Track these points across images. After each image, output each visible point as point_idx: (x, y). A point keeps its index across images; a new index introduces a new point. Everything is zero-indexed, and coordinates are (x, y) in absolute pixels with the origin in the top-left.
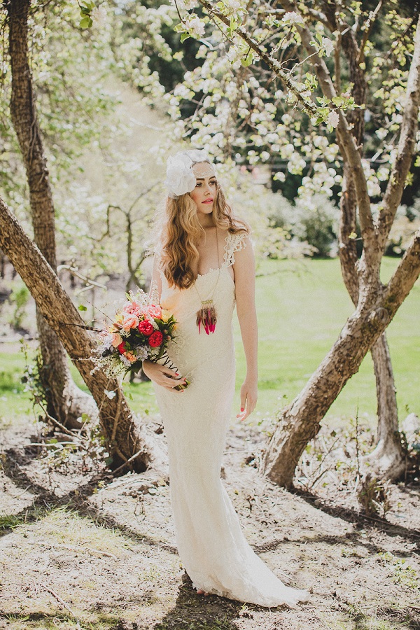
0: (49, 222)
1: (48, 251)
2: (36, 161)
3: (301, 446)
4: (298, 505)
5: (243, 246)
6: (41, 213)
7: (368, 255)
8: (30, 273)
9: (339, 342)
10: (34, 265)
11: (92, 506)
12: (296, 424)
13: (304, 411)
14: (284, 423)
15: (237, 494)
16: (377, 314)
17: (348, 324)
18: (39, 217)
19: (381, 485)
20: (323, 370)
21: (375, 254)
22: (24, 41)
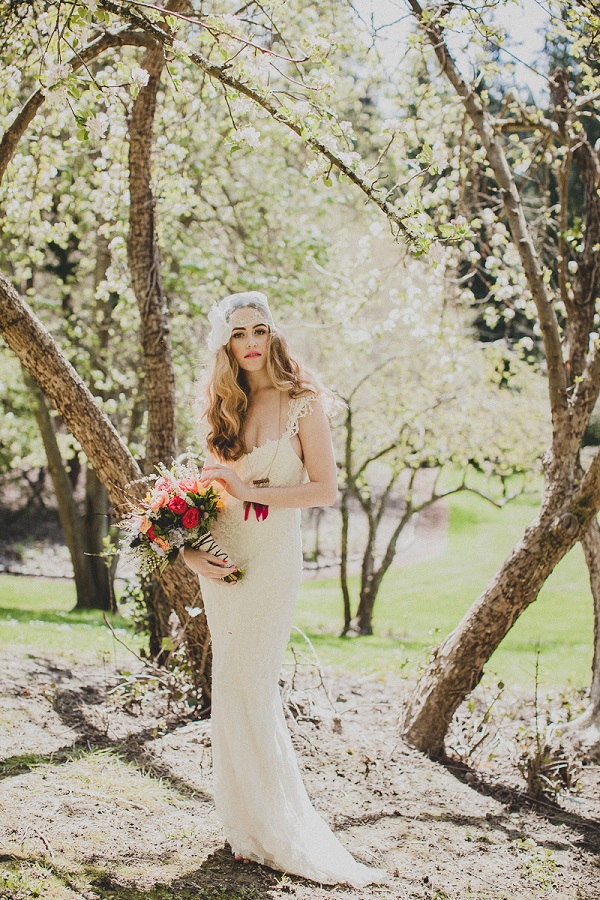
0: (167, 396)
1: (164, 432)
2: (153, 316)
3: (452, 698)
4: (436, 776)
5: (309, 411)
6: (156, 383)
7: (557, 442)
8: (97, 451)
9: (510, 559)
10: (101, 440)
11: (147, 753)
12: (447, 667)
13: (458, 650)
14: (433, 666)
15: (350, 753)
16: (561, 522)
17: (524, 535)
18: (154, 388)
19: (565, 759)
20: (486, 596)
21: (567, 442)
22: (146, 163)
